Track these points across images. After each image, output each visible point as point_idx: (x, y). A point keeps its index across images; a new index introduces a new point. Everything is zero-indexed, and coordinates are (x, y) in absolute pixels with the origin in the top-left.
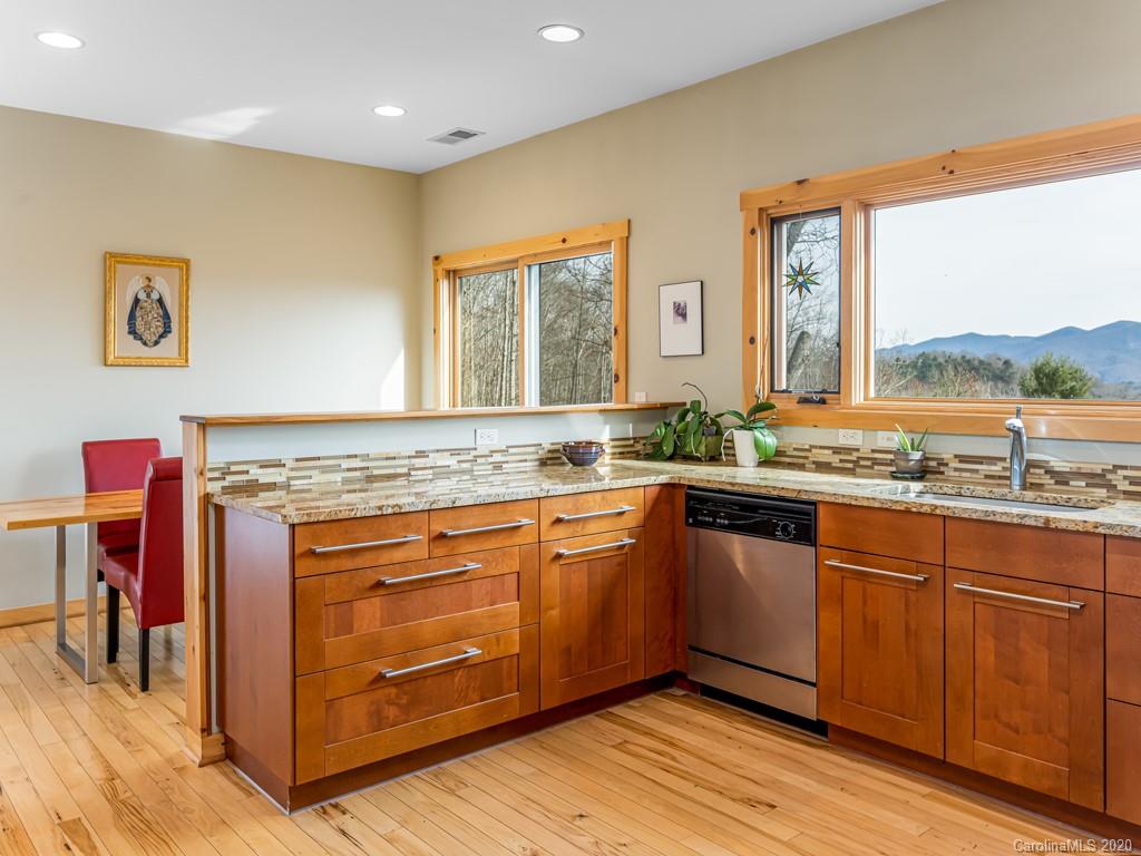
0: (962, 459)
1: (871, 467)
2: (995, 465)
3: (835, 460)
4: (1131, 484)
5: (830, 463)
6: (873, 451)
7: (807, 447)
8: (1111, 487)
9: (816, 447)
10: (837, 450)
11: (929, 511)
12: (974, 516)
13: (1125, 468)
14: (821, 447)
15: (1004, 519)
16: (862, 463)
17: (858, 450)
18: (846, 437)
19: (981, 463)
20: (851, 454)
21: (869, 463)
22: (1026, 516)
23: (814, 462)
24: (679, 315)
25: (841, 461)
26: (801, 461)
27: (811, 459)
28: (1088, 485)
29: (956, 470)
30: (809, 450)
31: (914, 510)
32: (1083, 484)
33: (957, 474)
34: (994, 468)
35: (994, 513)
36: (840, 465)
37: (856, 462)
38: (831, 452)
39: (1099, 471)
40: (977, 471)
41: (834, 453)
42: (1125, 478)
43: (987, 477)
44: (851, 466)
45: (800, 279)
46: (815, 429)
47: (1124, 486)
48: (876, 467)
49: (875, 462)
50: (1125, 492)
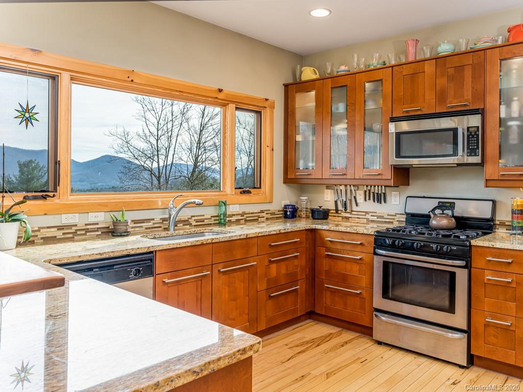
0: (135, 222)
1: (85, 234)
2: (150, 222)
3: (59, 234)
4: (196, 222)
5: (56, 237)
6: (86, 225)
7: (37, 229)
8: (190, 224)
9: (44, 228)
10: (60, 228)
12: (226, 240)
13: (194, 216)
14: (48, 227)
15: (235, 238)
16: (78, 233)
17: (76, 225)
18: (66, 219)
19: (144, 222)
20: (71, 229)
21: (83, 232)
22: (241, 235)
23: (42, 238)
25: (64, 234)
27: (40, 236)
28: (184, 225)
29: (132, 228)
30: (39, 231)
31: (205, 243)
32: (182, 225)
33: (133, 230)
34: (149, 224)
35: (232, 237)
36: (63, 237)
37: (75, 233)
38: (56, 229)
39: (187, 219)
40: (142, 227)
41: (58, 229)
42: (194, 220)
43: (146, 228)
44: (71, 236)
45: (27, 115)
46: (46, 216)
47: (194, 223)
48: (88, 234)
49: (87, 231)
50: (195, 226)
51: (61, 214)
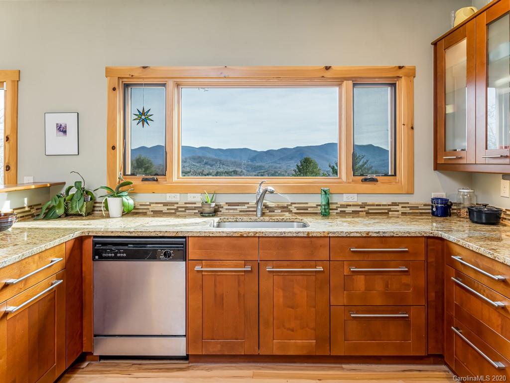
0: (229, 204)
1: (185, 211)
2: (245, 206)
3: (165, 209)
4: (297, 210)
5: (162, 211)
6: (185, 203)
7: (148, 203)
8: (290, 212)
9: (153, 203)
10: (165, 204)
11: (253, 235)
13: (295, 203)
14: (156, 203)
16: (180, 209)
17: (177, 203)
18: (170, 197)
19: (238, 206)
20: (173, 206)
21: (183, 209)
22: (299, 232)
23: (152, 211)
24: (60, 131)
25: (168, 209)
26: (145, 211)
27: (151, 210)
28: (281, 212)
29: (226, 209)
30: (150, 205)
31: (245, 235)
32: (280, 211)
33: (227, 211)
34: (244, 207)
36: (168, 211)
37: (176, 210)
38: (162, 205)
39: (286, 206)
40: (236, 209)
41: (164, 205)
42: (295, 207)
43: (241, 211)
44: (173, 211)
45: (143, 117)
46: (154, 194)
47: (295, 211)
48: (187, 211)
49: (187, 208)
50: (295, 213)
51: (166, 193)
